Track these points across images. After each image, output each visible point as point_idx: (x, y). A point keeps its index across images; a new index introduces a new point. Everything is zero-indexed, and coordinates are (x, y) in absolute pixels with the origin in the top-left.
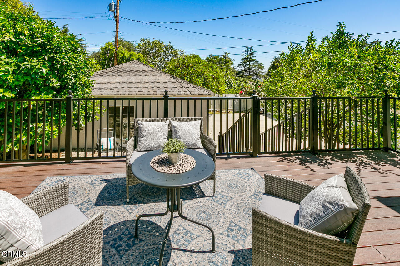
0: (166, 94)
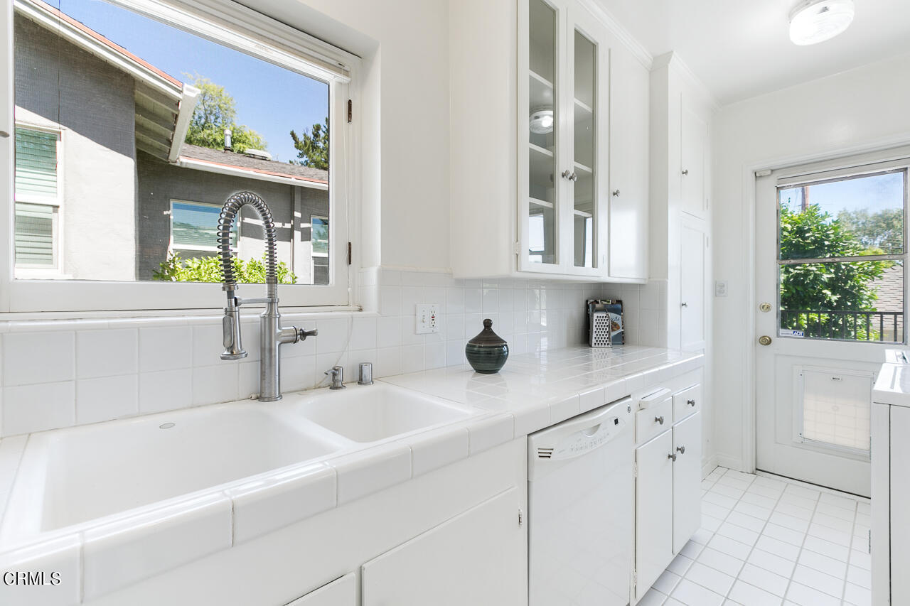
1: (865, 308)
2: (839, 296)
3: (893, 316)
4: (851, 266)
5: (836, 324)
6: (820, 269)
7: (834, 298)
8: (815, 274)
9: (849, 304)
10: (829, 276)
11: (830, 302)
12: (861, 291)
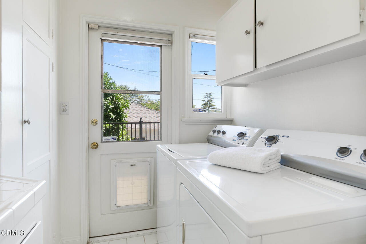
0: (141, 120)
1: (124, 121)
2: (115, 116)
3: (135, 124)
4: (119, 102)
5: (114, 129)
6: (109, 103)
7: (114, 116)
8: (107, 106)
9: (119, 119)
10: (112, 106)
11: (112, 119)
12: (123, 114)
